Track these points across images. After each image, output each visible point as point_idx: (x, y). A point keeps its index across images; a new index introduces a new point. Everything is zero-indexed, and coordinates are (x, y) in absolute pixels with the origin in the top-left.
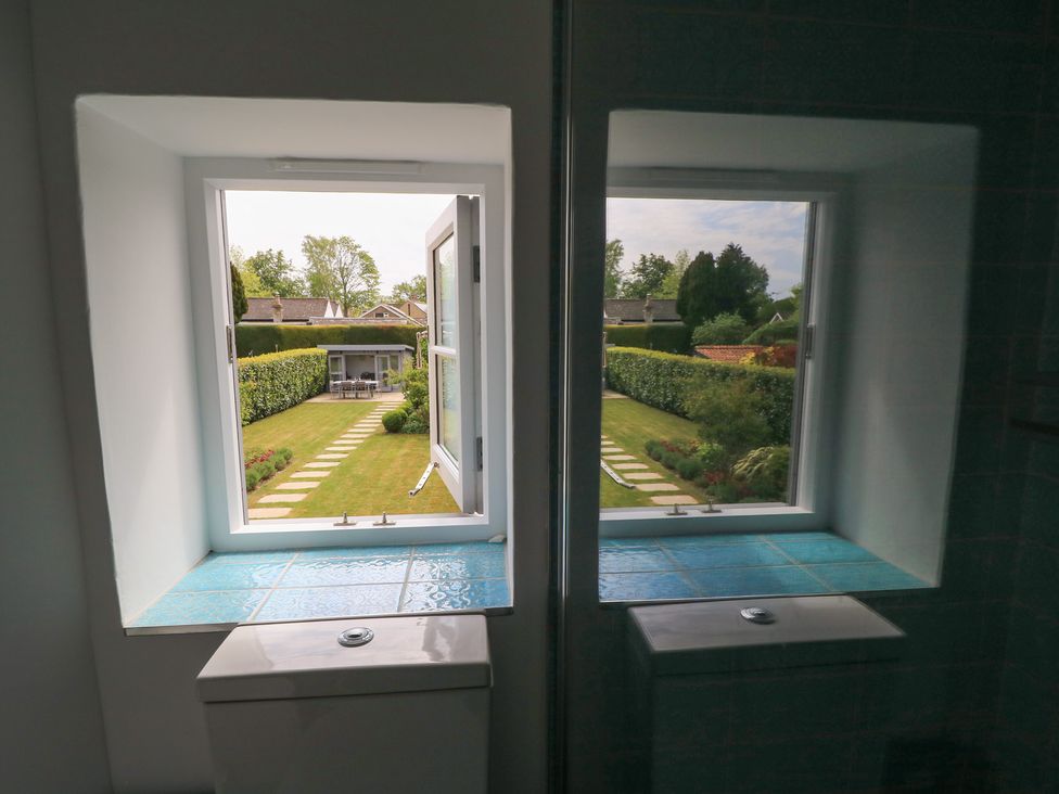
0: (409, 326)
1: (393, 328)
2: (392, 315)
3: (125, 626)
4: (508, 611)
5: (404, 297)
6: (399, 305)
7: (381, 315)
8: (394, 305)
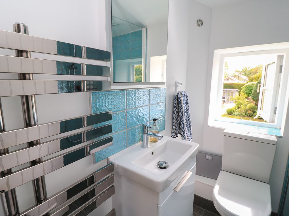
0: (238, 83)
1: (233, 84)
2: (232, 80)
3: (209, 125)
4: (281, 137)
5: (237, 74)
6: (235, 76)
7: (228, 80)
8: (233, 77)
